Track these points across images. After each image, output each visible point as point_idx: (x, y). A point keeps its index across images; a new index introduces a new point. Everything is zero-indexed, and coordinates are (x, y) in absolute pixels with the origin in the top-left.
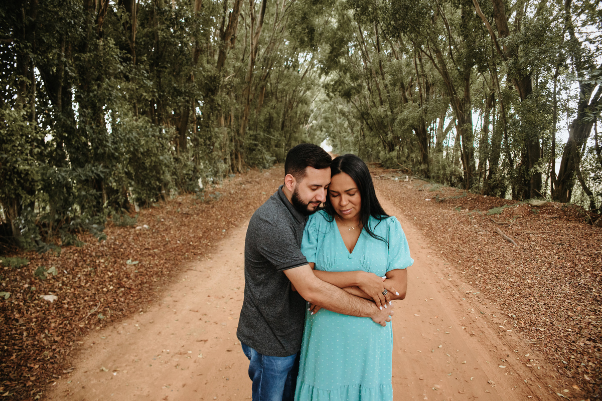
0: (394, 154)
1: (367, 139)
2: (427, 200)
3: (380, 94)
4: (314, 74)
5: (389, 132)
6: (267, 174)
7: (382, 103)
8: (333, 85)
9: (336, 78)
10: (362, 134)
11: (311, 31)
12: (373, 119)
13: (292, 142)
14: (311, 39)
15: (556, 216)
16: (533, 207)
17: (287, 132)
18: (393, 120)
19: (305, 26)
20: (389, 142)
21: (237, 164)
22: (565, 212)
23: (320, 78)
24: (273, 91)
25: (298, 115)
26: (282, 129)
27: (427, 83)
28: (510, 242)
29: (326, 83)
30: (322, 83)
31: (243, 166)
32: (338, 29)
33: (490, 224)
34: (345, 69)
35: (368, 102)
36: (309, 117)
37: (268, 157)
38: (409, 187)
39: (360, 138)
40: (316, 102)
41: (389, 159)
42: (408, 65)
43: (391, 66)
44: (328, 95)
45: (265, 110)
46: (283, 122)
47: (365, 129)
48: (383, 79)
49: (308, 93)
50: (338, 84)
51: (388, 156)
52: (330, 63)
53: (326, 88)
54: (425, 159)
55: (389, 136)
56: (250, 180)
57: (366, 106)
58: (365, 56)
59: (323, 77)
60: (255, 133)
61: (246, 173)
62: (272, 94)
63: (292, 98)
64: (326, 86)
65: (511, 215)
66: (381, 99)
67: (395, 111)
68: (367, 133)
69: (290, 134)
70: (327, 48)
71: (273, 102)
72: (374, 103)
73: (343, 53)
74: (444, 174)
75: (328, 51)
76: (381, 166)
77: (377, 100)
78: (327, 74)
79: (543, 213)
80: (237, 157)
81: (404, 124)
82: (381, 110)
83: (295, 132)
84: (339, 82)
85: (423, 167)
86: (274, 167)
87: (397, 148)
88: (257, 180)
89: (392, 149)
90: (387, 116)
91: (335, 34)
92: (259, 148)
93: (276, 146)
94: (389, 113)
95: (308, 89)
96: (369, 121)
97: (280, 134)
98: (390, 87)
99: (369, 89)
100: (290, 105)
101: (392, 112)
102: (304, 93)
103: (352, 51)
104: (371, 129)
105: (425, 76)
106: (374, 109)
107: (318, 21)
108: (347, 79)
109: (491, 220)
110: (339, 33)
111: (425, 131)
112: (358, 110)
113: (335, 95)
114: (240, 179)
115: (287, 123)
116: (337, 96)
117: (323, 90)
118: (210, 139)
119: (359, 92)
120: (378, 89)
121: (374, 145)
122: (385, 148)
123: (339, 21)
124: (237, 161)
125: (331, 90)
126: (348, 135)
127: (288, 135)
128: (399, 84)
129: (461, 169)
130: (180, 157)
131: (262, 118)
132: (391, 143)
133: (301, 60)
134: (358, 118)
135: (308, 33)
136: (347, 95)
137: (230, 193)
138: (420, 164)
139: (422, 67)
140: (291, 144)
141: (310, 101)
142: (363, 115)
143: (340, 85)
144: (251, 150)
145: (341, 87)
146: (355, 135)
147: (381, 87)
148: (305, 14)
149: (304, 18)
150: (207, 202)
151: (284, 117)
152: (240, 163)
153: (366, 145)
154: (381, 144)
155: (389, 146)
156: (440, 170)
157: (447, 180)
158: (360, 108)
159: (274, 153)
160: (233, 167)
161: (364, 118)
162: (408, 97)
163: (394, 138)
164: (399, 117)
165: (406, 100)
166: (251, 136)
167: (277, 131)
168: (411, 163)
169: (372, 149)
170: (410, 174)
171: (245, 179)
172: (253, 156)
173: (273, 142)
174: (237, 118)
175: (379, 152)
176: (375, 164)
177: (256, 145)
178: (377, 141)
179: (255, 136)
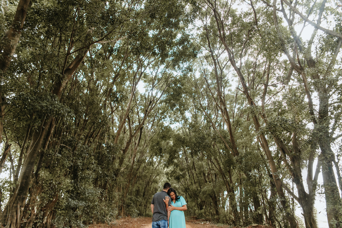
0: (203, 211)
3: (194, 178)
4: (161, 167)
6: (136, 219)
7: (195, 183)
8: (171, 173)
9: (172, 170)
12: (191, 191)
16: (253, 226)
17: (146, 198)
18: (200, 191)
19: (158, 147)
20: (199, 203)
21: (121, 213)
23: (164, 169)
24: (141, 176)
25: (152, 189)
26: (143, 196)
27: (215, 173)
29: (167, 172)
30: (165, 172)
31: (124, 214)
32: (173, 146)
34: (177, 165)
35: (189, 183)
36: (157, 190)
37: (136, 211)
38: (208, 226)
40: (162, 182)
41: (200, 214)
43: (198, 165)
44: (168, 178)
45: (136, 185)
46: (144, 193)
47: (188, 198)
48: (195, 171)
49: (158, 177)
50: (173, 173)
51: (200, 212)
52: (170, 162)
53: (167, 175)
54: (217, 213)
55: (199, 200)
56: (128, 221)
57: (188, 185)
58: (187, 160)
59: (166, 169)
60: (131, 197)
61: (125, 218)
62: (140, 177)
63: (149, 180)
64: (167, 174)
67: (202, 187)
69: (147, 200)
70: (168, 156)
71: (141, 181)
73: (176, 157)
74: (227, 220)
76: (197, 219)
77: (193, 182)
78: (168, 167)
80: (121, 209)
81: (205, 194)
82: (194, 187)
83: (149, 199)
84: (174, 172)
85: (216, 217)
86: (138, 218)
87: (204, 207)
88: (131, 221)
89: (201, 209)
90: (198, 190)
91: (172, 148)
92: (132, 204)
93: (140, 206)
94: (199, 188)
95: (158, 175)
96: (189, 193)
97: (142, 199)
98: (199, 175)
99: (189, 176)
100: (148, 184)
101: (200, 188)
102: (155, 177)
104: (191, 197)
105: (214, 170)
106: (191, 186)
108: (178, 171)
110: (174, 148)
113: (172, 178)
114: (122, 220)
115: (146, 193)
116: (173, 179)
117: (165, 176)
119: (184, 177)
120: (193, 176)
121: (193, 207)
122: (198, 208)
123: (173, 143)
124: (121, 211)
125: (169, 176)
127: (146, 200)
128: (202, 174)
129: (233, 217)
131: (134, 190)
132: (201, 205)
133: (155, 160)
134: (184, 192)
135: (159, 150)
136: (178, 179)
138: (215, 215)
140: (147, 205)
141: (158, 181)
143: (174, 173)
145: (175, 174)
147: (195, 175)
148: (158, 142)
149: (158, 144)
151: (145, 189)
152: (123, 212)
154: (196, 205)
156: (224, 217)
157: (228, 223)
158: (184, 186)
159: (139, 209)
160: (119, 214)
161: (187, 191)
162: (207, 180)
163: (202, 201)
164: (202, 190)
165: (206, 182)
166: (129, 198)
167: (141, 197)
168: (210, 215)
169: (192, 209)
170: (210, 221)
171: (125, 220)
172: (129, 209)
173: (138, 204)
174: (123, 188)
175: (195, 210)
176: (193, 218)
177: (131, 203)
178: (194, 204)
179: (131, 198)
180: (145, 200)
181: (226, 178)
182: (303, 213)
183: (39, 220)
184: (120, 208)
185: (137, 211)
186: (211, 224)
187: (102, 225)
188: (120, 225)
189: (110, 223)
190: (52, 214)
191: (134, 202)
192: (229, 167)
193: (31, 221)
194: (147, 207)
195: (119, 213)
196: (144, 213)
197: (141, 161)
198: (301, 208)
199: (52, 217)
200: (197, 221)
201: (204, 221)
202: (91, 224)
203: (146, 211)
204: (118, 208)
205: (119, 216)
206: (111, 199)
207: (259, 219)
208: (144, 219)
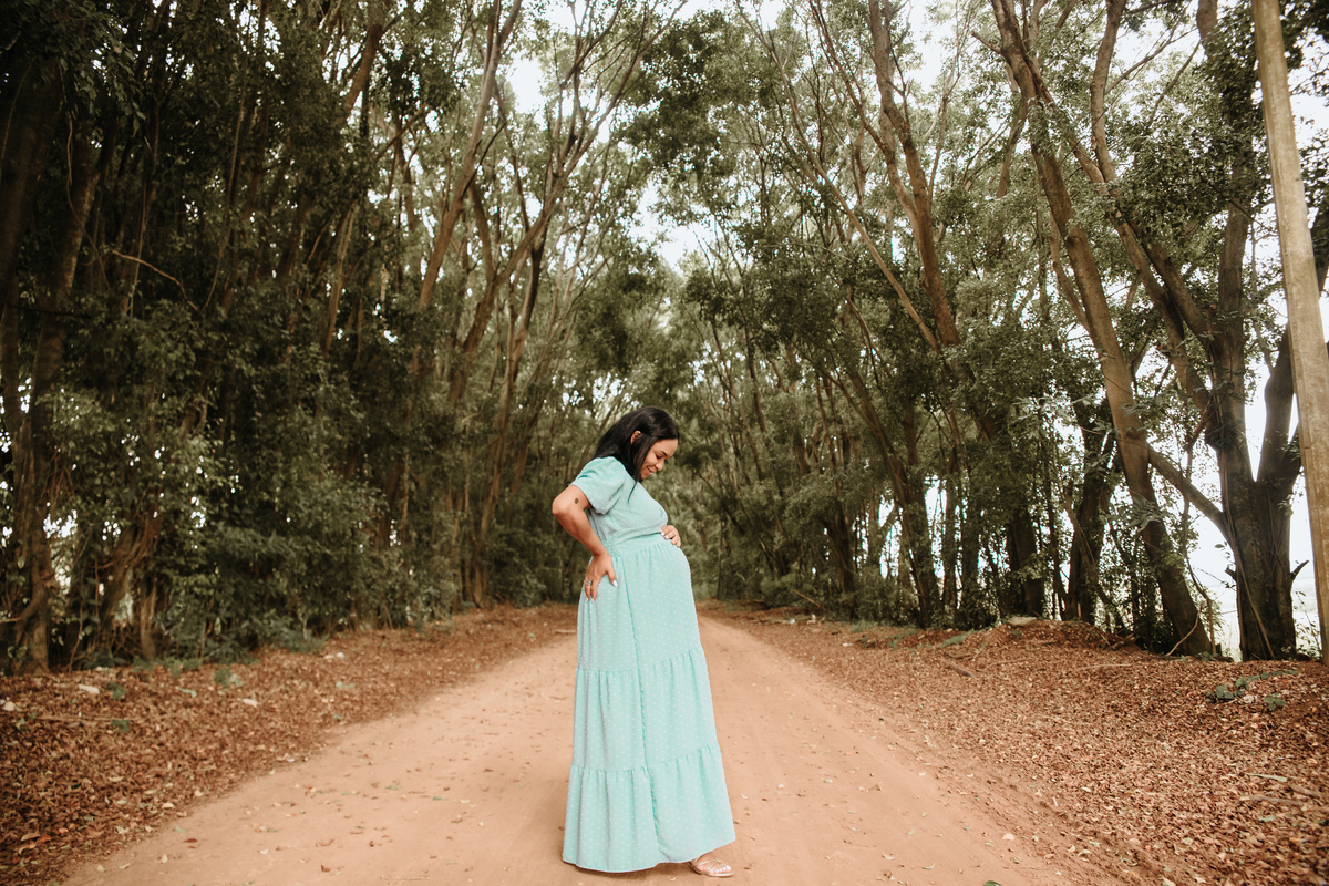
0: (788, 579)
1: (735, 553)
2: (845, 645)
3: (756, 460)
5: (777, 534)
6: (533, 612)
7: (761, 477)
10: (725, 544)
11: (621, 338)
12: (743, 509)
13: (579, 559)
14: (621, 354)
15: (1052, 640)
16: (1014, 627)
18: (783, 507)
19: (608, 329)
20: (777, 552)
21: (473, 589)
22: (1067, 635)
24: (544, 452)
27: (843, 434)
28: (966, 675)
31: (485, 593)
32: (672, 335)
33: (942, 659)
34: (687, 412)
35: (735, 478)
37: (533, 581)
38: (815, 630)
39: (720, 552)
41: (779, 590)
42: (809, 402)
43: (776, 405)
47: (730, 535)
48: (762, 429)
51: (777, 583)
54: (849, 582)
55: (776, 540)
56: (500, 618)
57: (730, 486)
60: (508, 531)
61: (491, 608)
62: (542, 458)
65: (978, 645)
66: (759, 469)
67: (787, 490)
68: (733, 539)
70: (651, 371)
72: (747, 479)
73: (683, 381)
74: (886, 608)
75: (652, 376)
76: (765, 607)
77: (752, 472)
79: (1031, 637)
80: (472, 576)
81: (804, 515)
82: (759, 490)
85: (844, 597)
86: (543, 607)
87: (795, 566)
88: (514, 619)
89: (785, 571)
90: (770, 500)
91: (668, 343)
92: (514, 559)
93: (546, 564)
94: (777, 497)
96: (737, 516)
98: (776, 446)
99: (737, 453)
101: (781, 494)
103: (700, 377)
104: (741, 531)
105: (840, 422)
106: (746, 489)
107: (632, 320)
108: (692, 431)
109: (945, 655)
110: (676, 343)
111: (844, 528)
112: (715, 495)
114: (480, 616)
118: (429, 530)
119: (716, 455)
120: (754, 450)
121: (748, 565)
122: (772, 569)
123: (673, 323)
124: (474, 584)
126: (695, 549)
128: (791, 439)
129: (914, 596)
130: (383, 557)
131: (521, 503)
132: (784, 557)
133: (598, 395)
134: (717, 511)
135: (615, 342)
136: (693, 463)
137: (467, 633)
138: (840, 592)
139: (832, 404)
142: (726, 504)
144: (500, 563)
146: (709, 547)
147: (760, 447)
148: (609, 308)
149: (609, 316)
150: (432, 641)
152: (479, 587)
153: (732, 567)
154: (764, 562)
155: (778, 563)
156: (875, 598)
157: (891, 618)
158: (718, 490)
159: (543, 578)
160: (465, 594)
161: (726, 510)
162: (809, 461)
163: (787, 545)
164: (793, 501)
165: (807, 470)
166: (501, 536)
167: (549, 533)
168: (821, 593)
169: (745, 573)
170: (819, 613)
171: (489, 616)
172: (504, 576)
173: (539, 556)
174: (474, 499)
175: (759, 578)
176: (752, 604)
177: (510, 555)
178: (755, 556)
179: (508, 535)
180: (565, 543)
181: (892, 451)
182: (1233, 568)
183: (83, 616)
184: (467, 571)
185: (535, 581)
186: (828, 624)
187: (396, 633)
188: (471, 632)
189: (429, 626)
190: (154, 590)
191: (521, 549)
192: (909, 401)
193: (33, 618)
194: (574, 568)
195: (464, 589)
196: (563, 589)
197: (540, 392)
198: (1228, 548)
199: (158, 602)
200: (769, 614)
201: (796, 612)
202: (346, 630)
203: (571, 584)
204: (458, 572)
205: (465, 600)
206: (425, 538)
207: (1027, 599)
208: (564, 611)
